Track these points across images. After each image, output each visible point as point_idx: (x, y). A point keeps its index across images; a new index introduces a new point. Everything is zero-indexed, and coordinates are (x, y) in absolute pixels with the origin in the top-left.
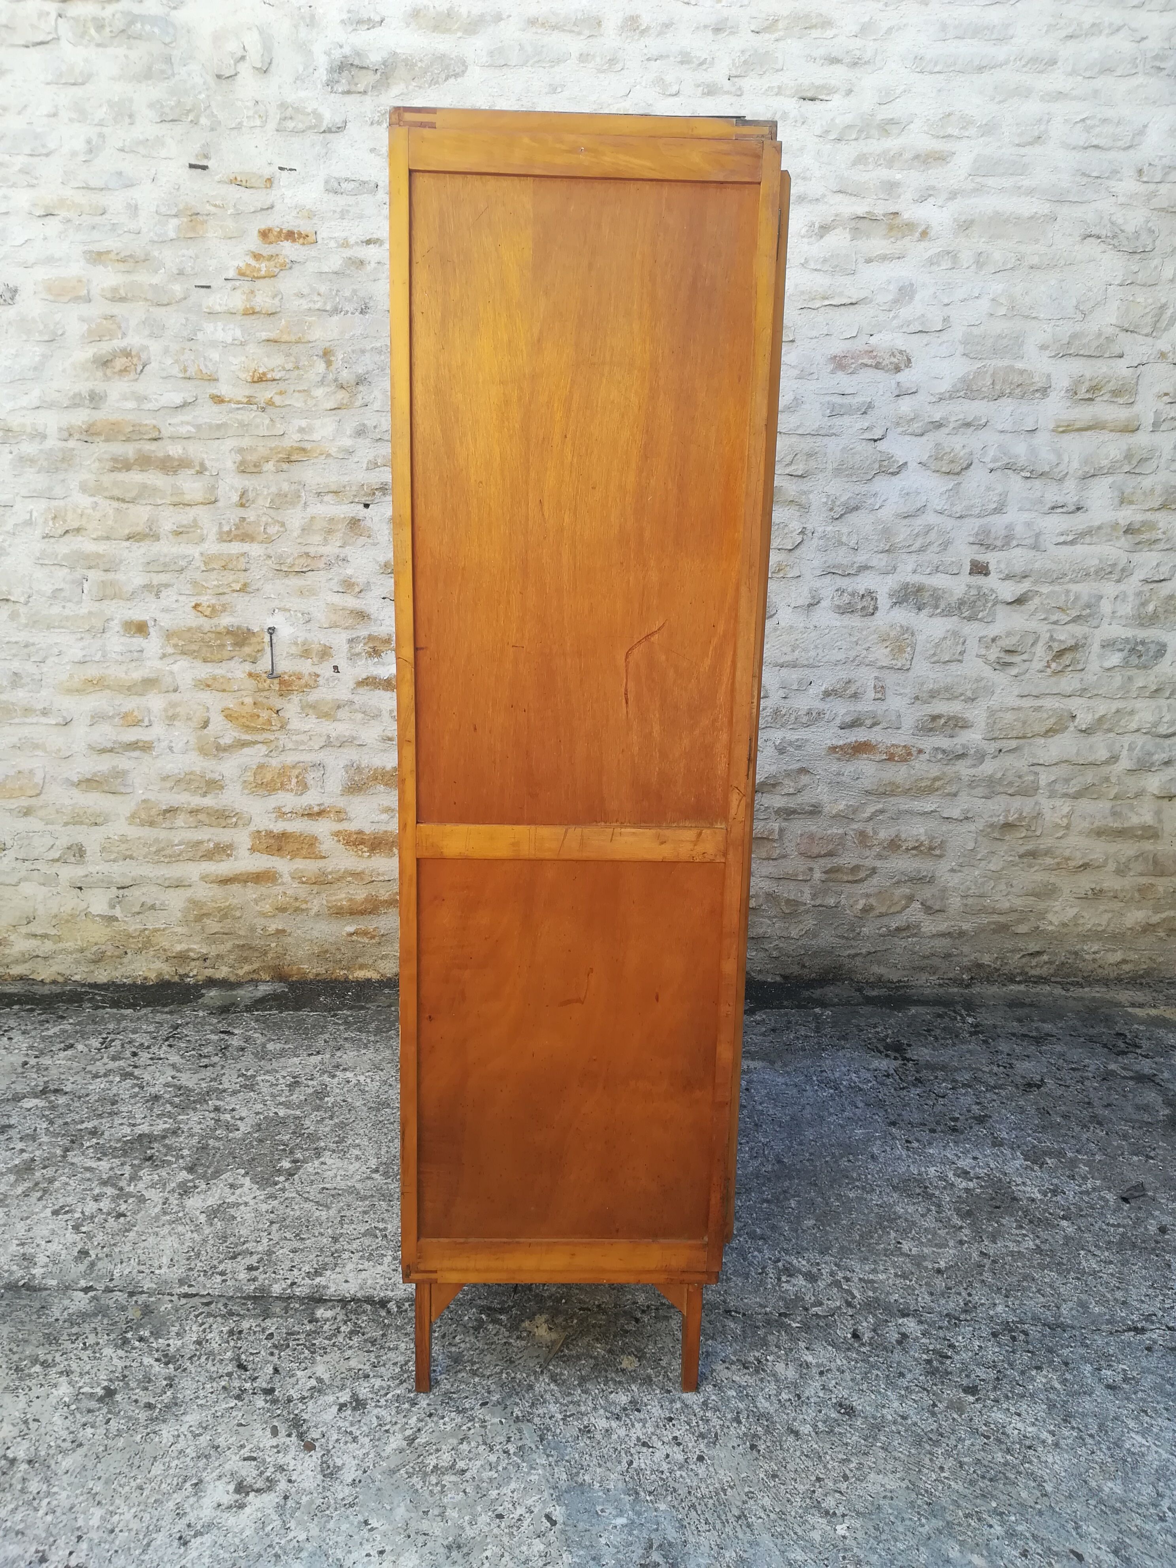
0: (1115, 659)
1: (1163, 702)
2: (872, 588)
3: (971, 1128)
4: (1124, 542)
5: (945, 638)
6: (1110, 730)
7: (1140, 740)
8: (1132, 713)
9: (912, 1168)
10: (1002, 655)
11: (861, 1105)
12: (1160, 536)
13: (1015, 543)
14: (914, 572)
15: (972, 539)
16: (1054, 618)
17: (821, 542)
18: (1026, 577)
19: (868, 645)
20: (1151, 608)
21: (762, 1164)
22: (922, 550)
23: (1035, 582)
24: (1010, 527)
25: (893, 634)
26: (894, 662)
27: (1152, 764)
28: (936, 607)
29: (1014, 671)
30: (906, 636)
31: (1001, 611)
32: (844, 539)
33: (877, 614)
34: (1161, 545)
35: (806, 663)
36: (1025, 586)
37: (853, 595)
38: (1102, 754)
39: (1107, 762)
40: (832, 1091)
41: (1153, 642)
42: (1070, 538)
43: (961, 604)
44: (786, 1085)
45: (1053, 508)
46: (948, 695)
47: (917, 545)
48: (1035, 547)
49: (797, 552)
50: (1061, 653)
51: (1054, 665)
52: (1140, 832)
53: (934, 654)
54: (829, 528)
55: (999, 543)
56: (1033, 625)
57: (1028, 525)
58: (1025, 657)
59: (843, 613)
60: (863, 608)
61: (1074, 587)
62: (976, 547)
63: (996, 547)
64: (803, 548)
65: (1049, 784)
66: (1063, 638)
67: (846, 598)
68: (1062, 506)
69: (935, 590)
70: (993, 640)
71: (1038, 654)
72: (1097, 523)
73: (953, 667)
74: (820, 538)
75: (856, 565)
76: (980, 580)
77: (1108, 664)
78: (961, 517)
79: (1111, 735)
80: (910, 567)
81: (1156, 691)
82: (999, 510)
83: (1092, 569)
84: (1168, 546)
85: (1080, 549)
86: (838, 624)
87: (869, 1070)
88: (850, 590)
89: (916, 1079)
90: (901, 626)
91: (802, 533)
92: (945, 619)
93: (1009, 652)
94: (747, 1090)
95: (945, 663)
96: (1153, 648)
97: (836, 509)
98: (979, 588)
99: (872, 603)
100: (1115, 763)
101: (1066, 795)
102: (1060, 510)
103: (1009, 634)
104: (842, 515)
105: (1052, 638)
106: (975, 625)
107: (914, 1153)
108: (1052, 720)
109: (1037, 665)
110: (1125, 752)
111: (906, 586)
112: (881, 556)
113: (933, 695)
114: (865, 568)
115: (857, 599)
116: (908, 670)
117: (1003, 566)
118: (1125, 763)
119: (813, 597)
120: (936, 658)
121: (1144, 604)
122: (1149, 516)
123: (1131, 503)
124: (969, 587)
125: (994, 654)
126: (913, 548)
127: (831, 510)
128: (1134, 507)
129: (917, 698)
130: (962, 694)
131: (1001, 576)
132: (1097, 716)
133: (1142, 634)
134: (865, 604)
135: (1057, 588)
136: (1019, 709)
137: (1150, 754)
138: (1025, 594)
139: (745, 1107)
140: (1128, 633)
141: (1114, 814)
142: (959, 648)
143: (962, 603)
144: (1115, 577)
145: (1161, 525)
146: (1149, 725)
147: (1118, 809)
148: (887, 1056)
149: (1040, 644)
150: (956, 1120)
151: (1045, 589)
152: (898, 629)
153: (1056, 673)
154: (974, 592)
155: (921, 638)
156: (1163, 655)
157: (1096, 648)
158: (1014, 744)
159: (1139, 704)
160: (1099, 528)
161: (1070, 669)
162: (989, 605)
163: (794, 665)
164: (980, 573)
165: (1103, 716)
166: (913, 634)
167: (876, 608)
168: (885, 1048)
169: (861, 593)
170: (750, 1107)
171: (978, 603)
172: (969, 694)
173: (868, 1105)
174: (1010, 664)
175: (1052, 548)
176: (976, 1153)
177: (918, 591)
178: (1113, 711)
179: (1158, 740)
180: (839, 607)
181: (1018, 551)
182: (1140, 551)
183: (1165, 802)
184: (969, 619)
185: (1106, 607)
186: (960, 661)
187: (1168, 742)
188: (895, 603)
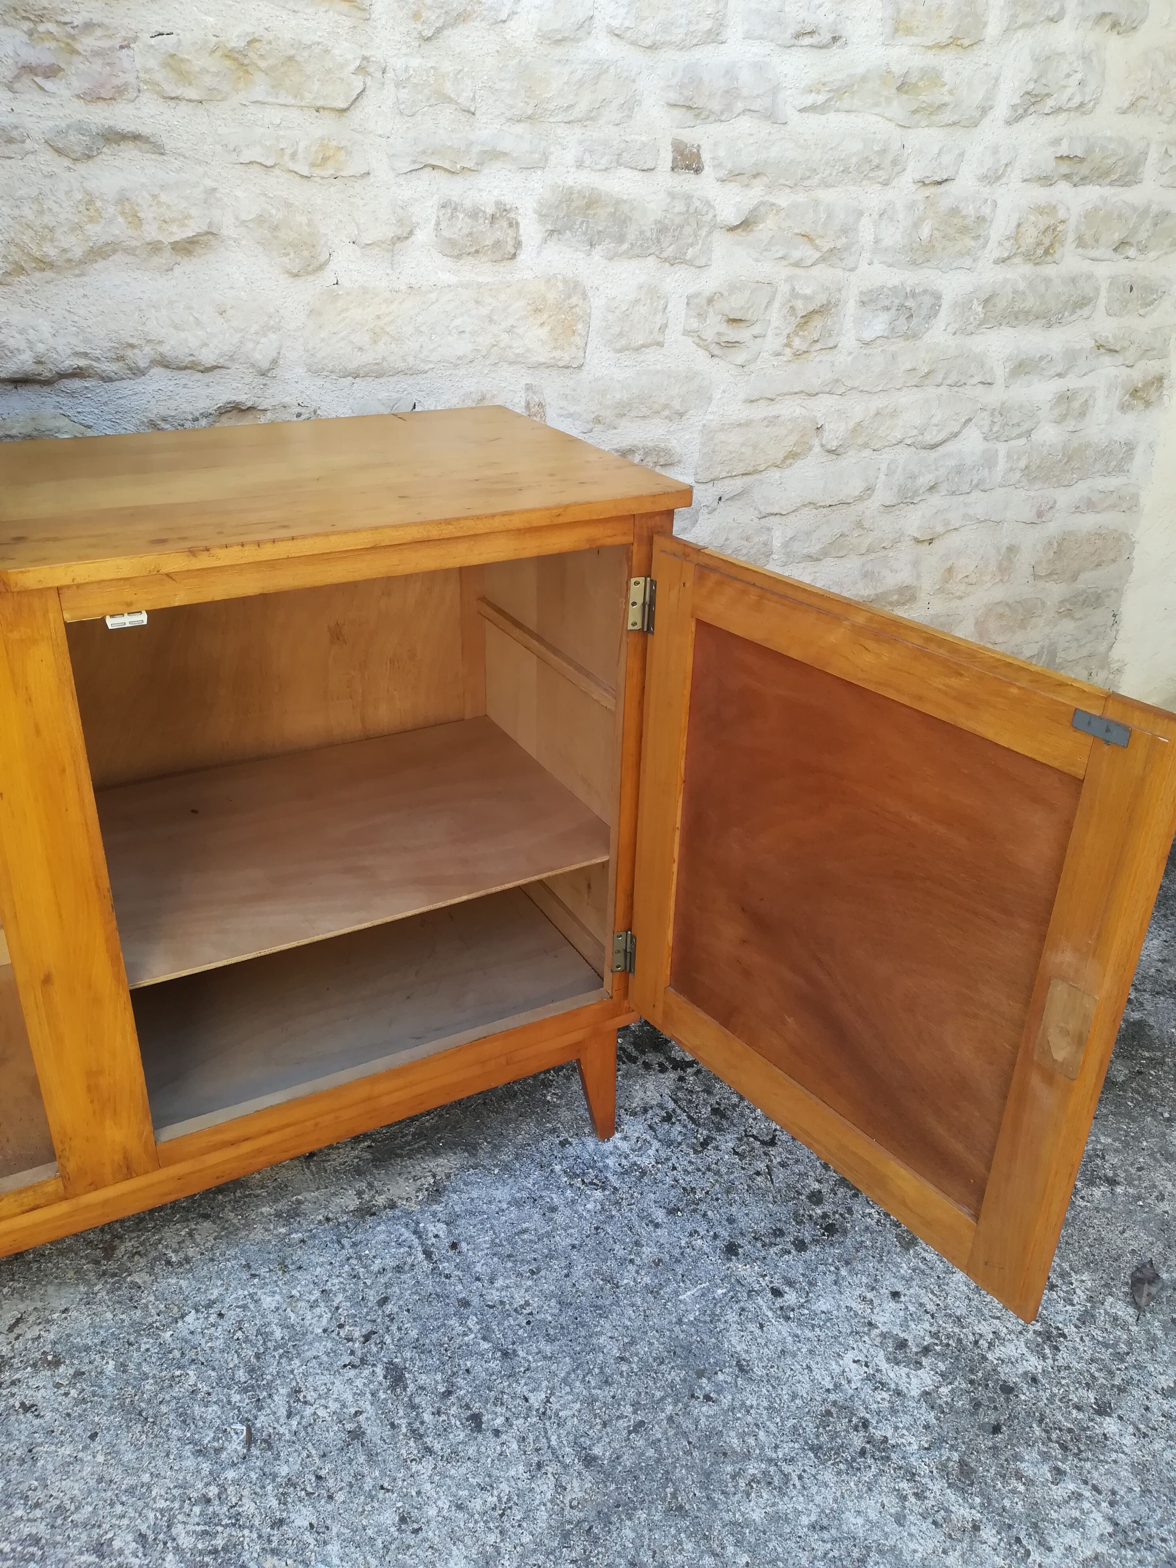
0: (879, 325)
1: (931, 392)
2: (508, 199)
3: (850, 1211)
4: (897, 108)
5: (637, 301)
6: (865, 445)
7: (903, 455)
8: (894, 414)
9: (817, 1374)
10: (724, 328)
11: (660, 1215)
12: (947, 99)
13: (740, 106)
14: (580, 165)
15: (673, 96)
16: (796, 254)
17: (403, 94)
18: (755, 176)
19: (511, 321)
20: (925, 231)
21: (560, 1488)
22: (590, 118)
23: (769, 187)
24: (729, 72)
25: (551, 296)
26: (557, 354)
27: (916, 493)
28: (621, 239)
29: (741, 357)
30: (574, 300)
31: (721, 243)
32: (449, 88)
33: (524, 256)
34: (946, 117)
35: (401, 365)
36: (756, 193)
37: (475, 214)
38: (856, 487)
39: (860, 498)
40: (598, 1194)
41: (925, 292)
42: (821, 98)
43: (660, 231)
44: (517, 1203)
45: (798, 36)
46: (645, 411)
47: (583, 106)
48: (770, 116)
49: (356, 115)
50: (807, 318)
51: (797, 342)
52: (895, 597)
53: (621, 334)
54: (415, 62)
55: (716, 105)
56: (767, 269)
57: (759, 68)
58: (756, 329)
59: (459, 257)
60: (497, 244)
61: (826, 196)
62: (677, 113)
63: (712, 112)
64: (368, 105)
65: (785, 545)
66: (808, 291)
67: (462, 222)
68: (811, 33)
69: (618, 202)
70: (710, 301)
71: (775, 323)
72: (860, 70)
73: (651, 356)
74: (399, 85)
75: (476, 149)
76: (686, 182)
77: (868, 335)
78: (653, 47)
79: (867, 453)
80: (570, 156)
81: (928, 373)
82: (714, 37)
83: (854, 160)
84: (956, 118)
85: (834, 120)
86: (451, 279)
87: (634, 1114)
88: (468, 204)
89: (715, 1111)
90: (565, 281)
91: (360, 70)
92: (634, 263)
93: (734, 321)
94: (454, 1246)
95: (637, 350)
96: (927, 300)
97: (426, 14)
98: (688, 198)
99: (511, 232)
100: (870, 496)
101: (810, 558)
102: (807, 40)
103: (733, 288)
104: (439, 30)
105: (794, 294)
106: (682, 273)
107: (800, 1324)
108: (793, 439)
109: (772, 343)
110: (882, 477)
111: (567, 196)
112: (520, 128)
113: (623, 410)
114: (492, 155)
115: (482, 226)
116: (580, 367)
117: (722, 153)
118: (883, 495)
119: (400, 222)
120: (623, 342)
121: (917, 225)
122: (930, 59)
123: (909, 31)
124: (672, 195)
125: (714, 327)
126: (575, 114)
127: (416, 16)
128: (913, 40)
129: (597, 420)
130: (666, 406)
131: (722, 173)
132: (851, 425)
133: (912, 278)
134: (499, 234)
135: (801, 197)
136: (748, 424)
137: (913, 477)
138: (755, 209)
139: (465, 1303)
140: (894, 277)
141: (866, 575)
142: (659, 320)
143: (662, 229)
144: (882, 175)
145: (947, 76)
146: (915, 432)
147: (869, 567)
148: (647, 1066)
149: (776, 305)
150: (816, 1198)
151: (783, 199)
152: (560, 285)
153: (797, 355)
154: (680, 207)
155: (597, 303)
156: (935, 315)
157: (851, 307)
158: (738, 484)
159: (906, 398)
160: (864, 79)
161: (818, 346)
162: (703, 232)
163: (378, 372)
164: (688, 167)
165: (859, 424)
166: (584, 296)
167: (518, 244)
168: (636, 1045)
169: (490, 210)
170: (475, 1301)
171: (688, 230)
172: (676, 404)
173: (672, 1211)
174: (732, 345)
175: (794, 118)
176: (890, 1282)
177: (588, 206)
178: (872, 413)
179: (924, 453)
180: (452, 243)
181: (745, 124)
182: (917, 126)
183: (925, 547)
184: (672, 261)
185: (866, 233)
186: (660, 344)
187: (934, 454)
188: (552, 231)
